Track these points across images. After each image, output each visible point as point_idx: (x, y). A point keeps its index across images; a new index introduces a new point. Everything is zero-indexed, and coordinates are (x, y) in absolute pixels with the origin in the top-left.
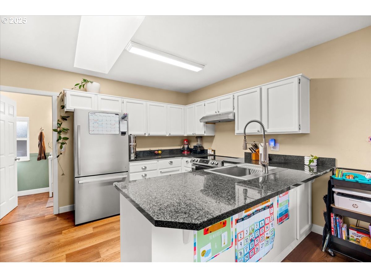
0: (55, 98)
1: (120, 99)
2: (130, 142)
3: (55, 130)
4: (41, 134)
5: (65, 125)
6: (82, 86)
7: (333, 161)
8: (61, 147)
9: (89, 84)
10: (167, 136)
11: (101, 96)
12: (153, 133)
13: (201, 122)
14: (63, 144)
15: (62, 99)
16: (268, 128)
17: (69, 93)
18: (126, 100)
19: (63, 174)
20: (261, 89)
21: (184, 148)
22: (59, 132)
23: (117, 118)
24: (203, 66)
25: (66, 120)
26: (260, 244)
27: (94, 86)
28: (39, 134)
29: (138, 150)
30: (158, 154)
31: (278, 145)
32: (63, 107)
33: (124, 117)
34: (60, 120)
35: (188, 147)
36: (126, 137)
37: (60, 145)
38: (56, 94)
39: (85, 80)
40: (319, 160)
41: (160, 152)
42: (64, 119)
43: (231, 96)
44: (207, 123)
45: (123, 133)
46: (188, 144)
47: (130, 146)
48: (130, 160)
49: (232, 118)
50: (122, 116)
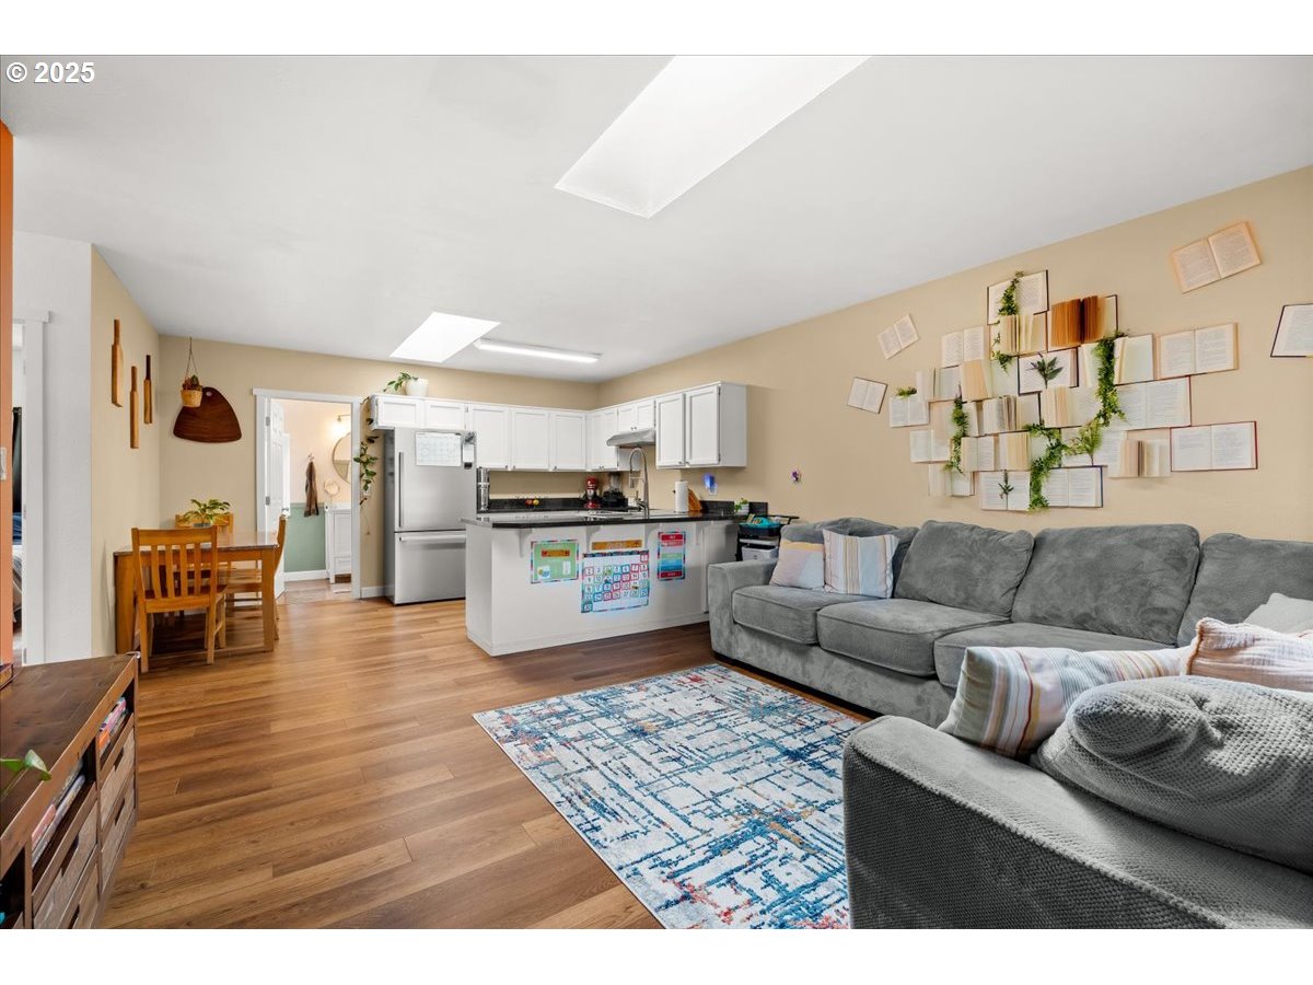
0: (357, 406)
1: (462, 405)
2: (478, 480)
3: (356, 460)
4: (311, 466)
5: (372, 451)
6: (399, 386)
7: (765, 505)
8: (366, 488)
9: (412, 382)
10: (551, 470)
11: (430, 402)
12: (522, 465)
13: (609, 445)
14: (368, 482)
15: (369, 406)
16: (691, 458)
17: (382, 399)
18: (472, 406)
19: (368, 533)
20: (685, 396)
21: (586, 495)
22: (365, 464)
23: (458, 440)
24: (598, 355)
25: (373, 442)
26: (623, 592)
27: (419, 384)
28: (306, 467)
29: (492, 497)
30: (532, 506)
31: (716, 487)
32: (370, 421)
33: (470, 439)
34: (365, 442)
35: (595, 493)
36: (473, 471)
37: (363, 484)
38: (359, 400)
39: (405, 376)
40: (751, 504)
41: (536, 502)
42: (370, 440)
43: (651, 402)
44: (621, 447)
45: (468, 466)
46: (595, 489)
47: (478, 487)
48: (479, 512)
49: (652, 440)
50: (465, 436)
